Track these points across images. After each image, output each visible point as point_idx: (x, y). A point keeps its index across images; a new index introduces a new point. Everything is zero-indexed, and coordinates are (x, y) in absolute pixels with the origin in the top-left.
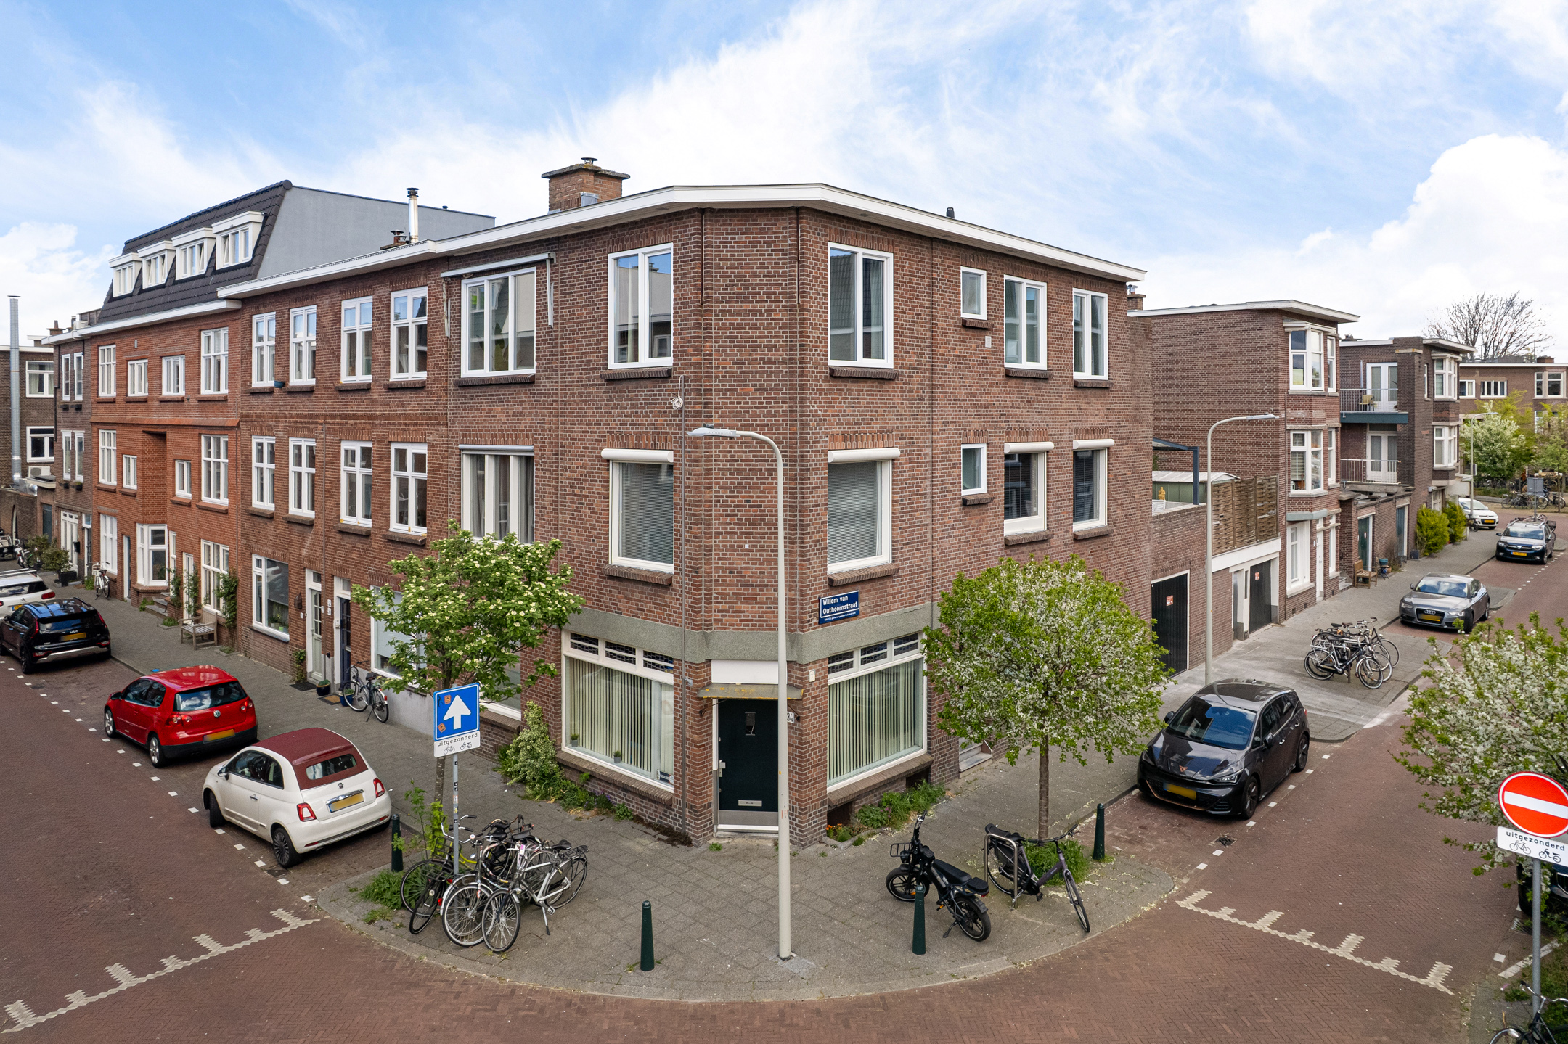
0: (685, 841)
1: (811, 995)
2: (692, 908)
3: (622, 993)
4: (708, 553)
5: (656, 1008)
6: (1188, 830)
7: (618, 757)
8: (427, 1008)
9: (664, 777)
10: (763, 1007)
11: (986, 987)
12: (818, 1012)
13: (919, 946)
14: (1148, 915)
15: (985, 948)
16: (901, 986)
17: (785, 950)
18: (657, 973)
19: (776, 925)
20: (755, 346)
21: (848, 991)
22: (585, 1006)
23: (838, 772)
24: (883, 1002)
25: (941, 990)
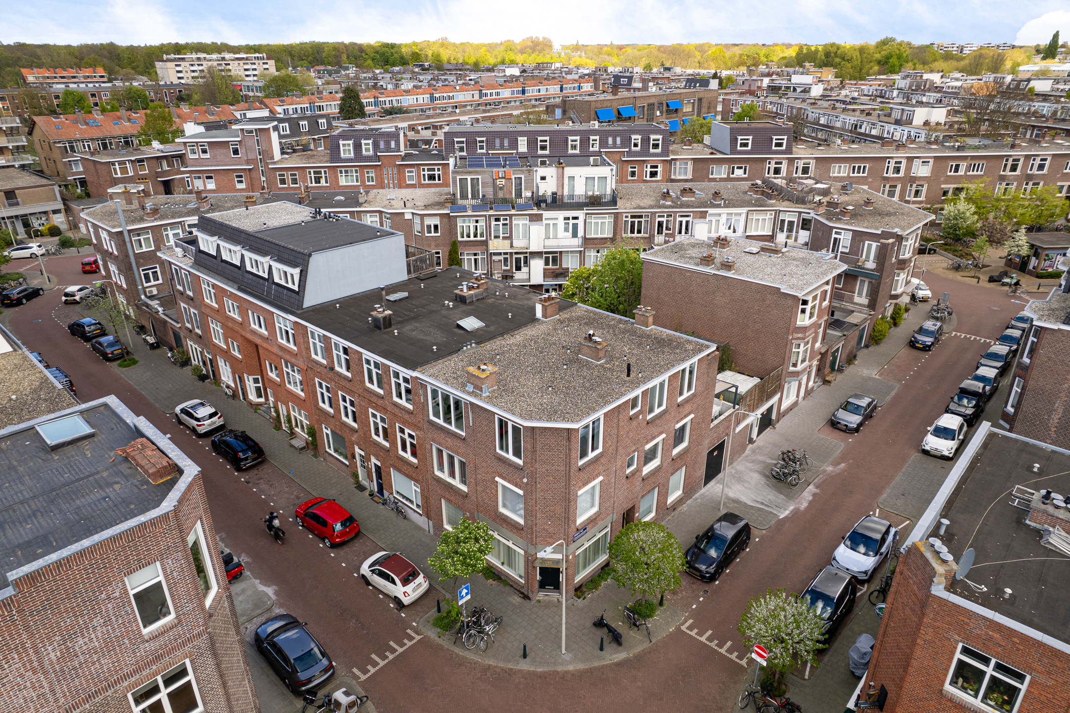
0: (529, 599)
1: (571, 668)
2: (534, 632)
3: (519, 667)
4: (536, 525)
5: (530, 673)
6: (694, 586)
7: (503, 564)
8: (468, 674)
9: (521, 577)
10: (558, 672)
11: (619, 665)
12: (573, 675)
13: (601, 649)
14: (671, 633)
15: (621, 648)
16: (596, 664)
17: (564, 651)
18: (528, 659)
19: (561, 639)
20: (553, 465)
21: (581, 666)
22: (510, 672)
23: (578, 573)
24: (590, 671)
25: (606, 665)
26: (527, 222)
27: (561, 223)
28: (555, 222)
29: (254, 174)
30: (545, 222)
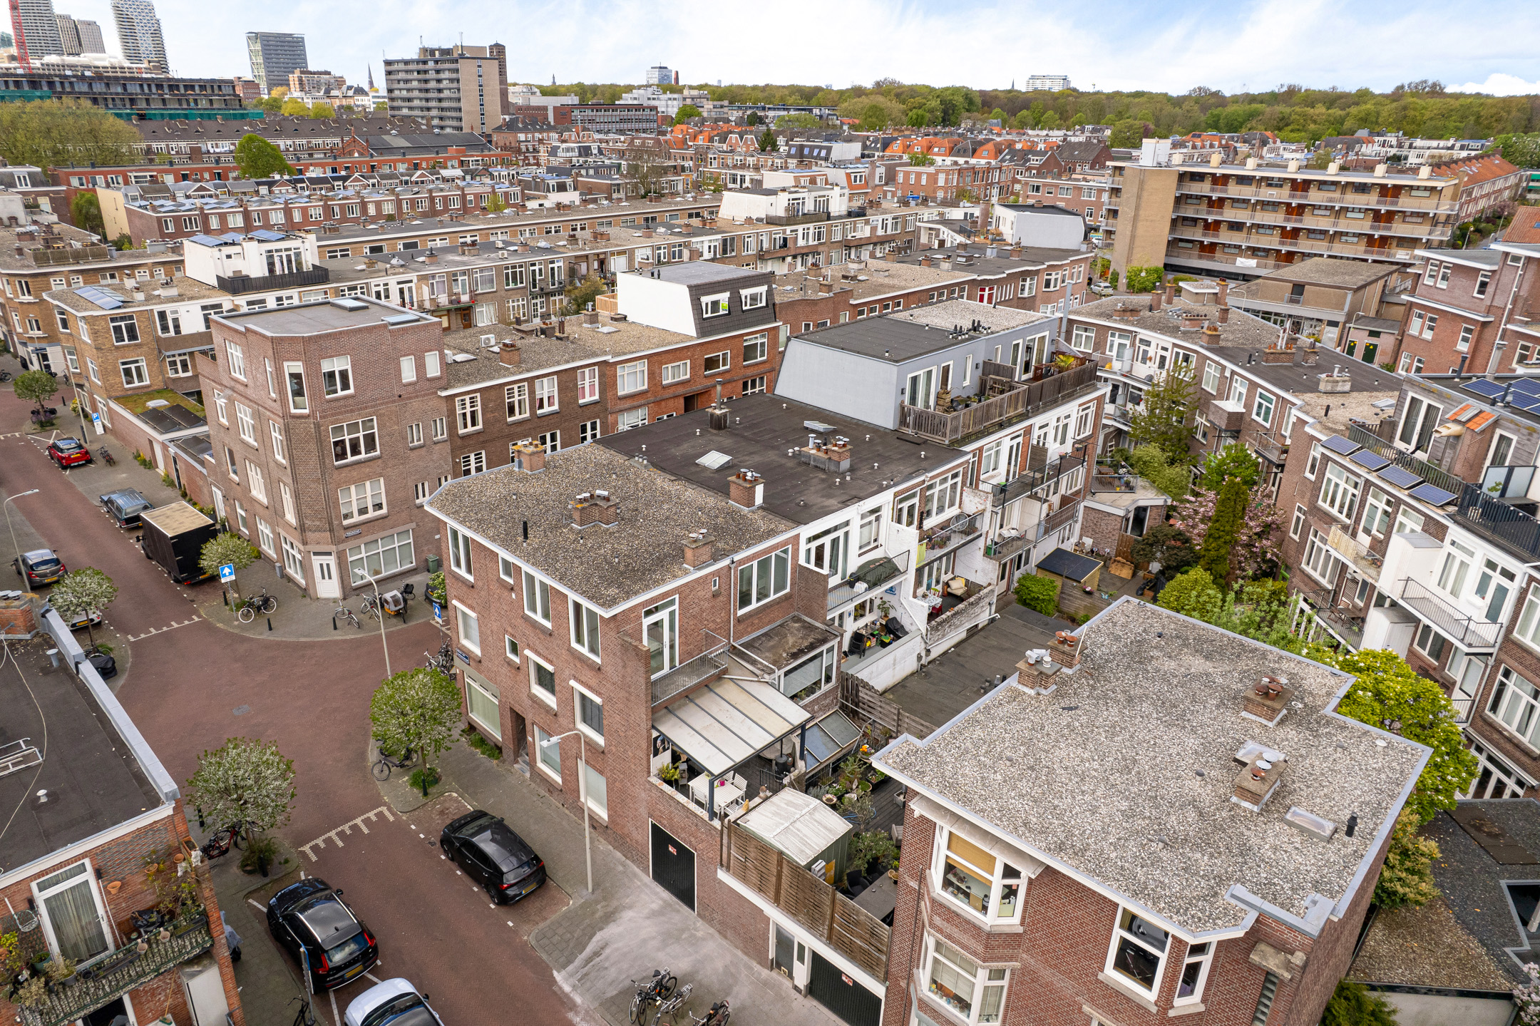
26: (1418, 529)
27: (1476, 568)
28: (1466, 558)
29: (1488, 332)
30: (1447, 547)
